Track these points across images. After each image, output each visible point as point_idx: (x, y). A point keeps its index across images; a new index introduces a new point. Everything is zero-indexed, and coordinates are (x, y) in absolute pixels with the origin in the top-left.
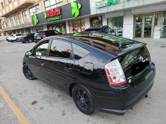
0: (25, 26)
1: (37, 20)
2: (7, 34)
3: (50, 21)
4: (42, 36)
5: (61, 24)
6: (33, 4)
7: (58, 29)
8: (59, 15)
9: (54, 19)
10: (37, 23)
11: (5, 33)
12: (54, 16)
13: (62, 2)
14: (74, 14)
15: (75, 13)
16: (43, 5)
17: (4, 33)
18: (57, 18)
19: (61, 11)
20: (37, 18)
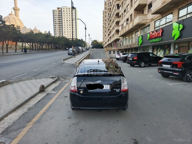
0: (132, 46)
1: (142, 41)
2: (120, 52)
3: (151, 43)
4: (133, 58)
5: (166, 46)
6: (145, 25)
7: (162, 51)
8: (160, 37)
9: (155, 40)
10: (141, 44)
11: (119, 51)
12: (155, 38)
13: (172, 21)
14: (174, 37)
15: (175, 35)
16: (154, 25)
17: (117, 51)
18: (157, 40)
19: (162, 33)
20: (142, 39)
